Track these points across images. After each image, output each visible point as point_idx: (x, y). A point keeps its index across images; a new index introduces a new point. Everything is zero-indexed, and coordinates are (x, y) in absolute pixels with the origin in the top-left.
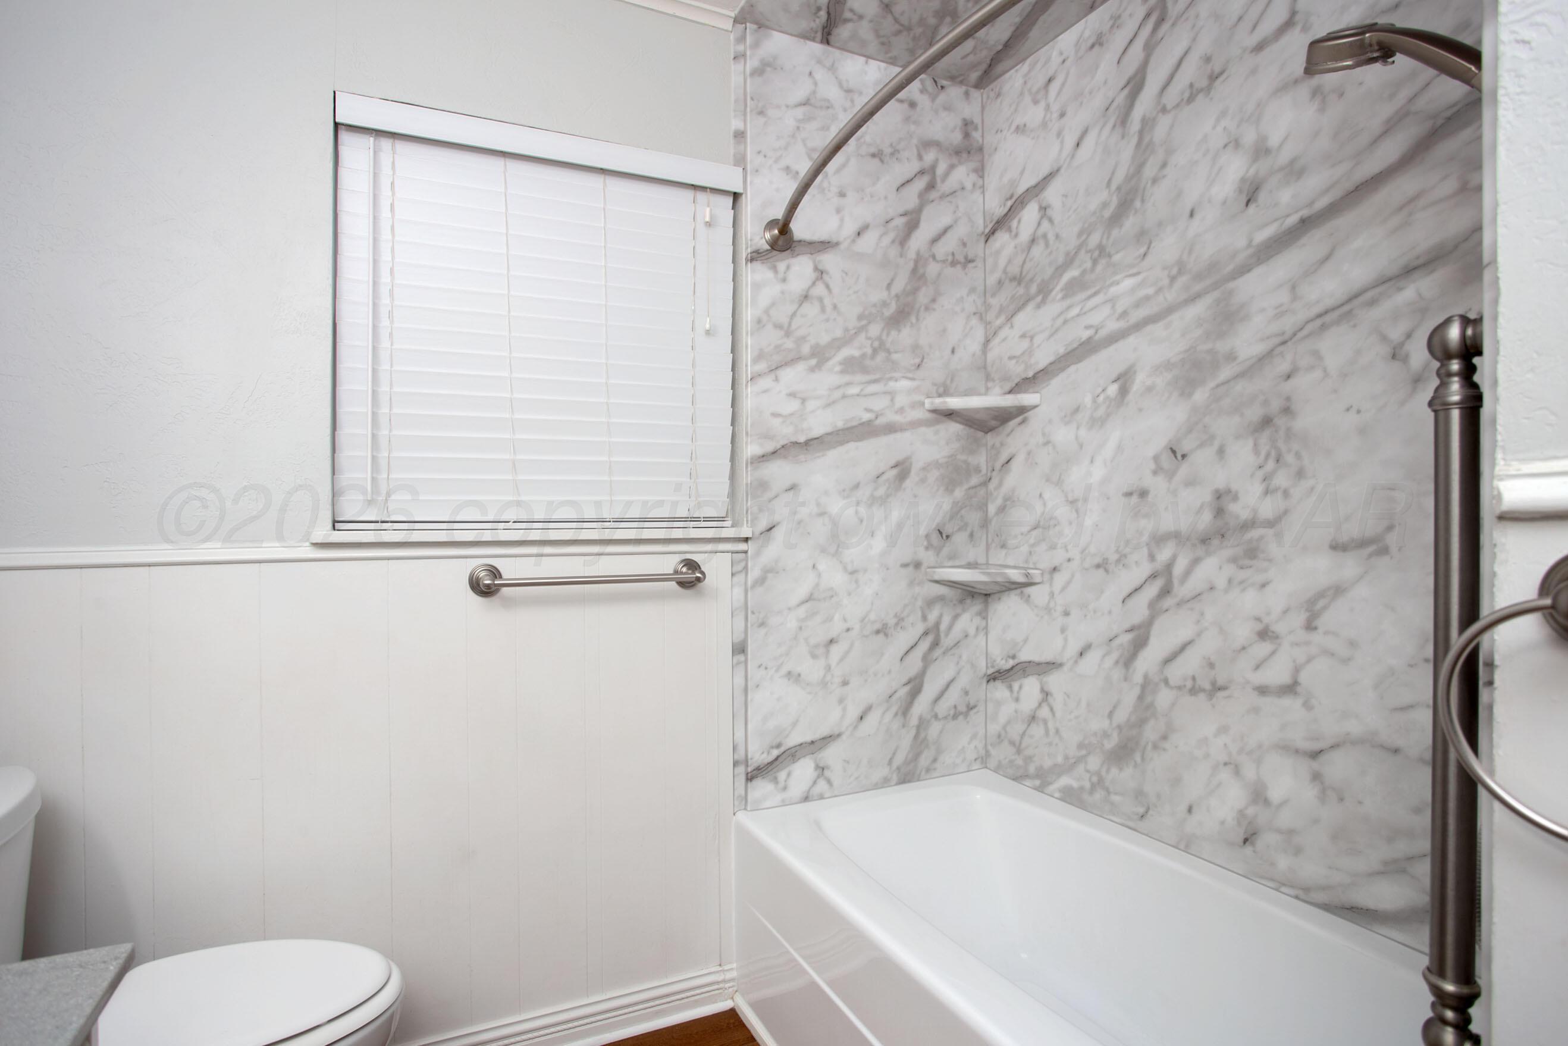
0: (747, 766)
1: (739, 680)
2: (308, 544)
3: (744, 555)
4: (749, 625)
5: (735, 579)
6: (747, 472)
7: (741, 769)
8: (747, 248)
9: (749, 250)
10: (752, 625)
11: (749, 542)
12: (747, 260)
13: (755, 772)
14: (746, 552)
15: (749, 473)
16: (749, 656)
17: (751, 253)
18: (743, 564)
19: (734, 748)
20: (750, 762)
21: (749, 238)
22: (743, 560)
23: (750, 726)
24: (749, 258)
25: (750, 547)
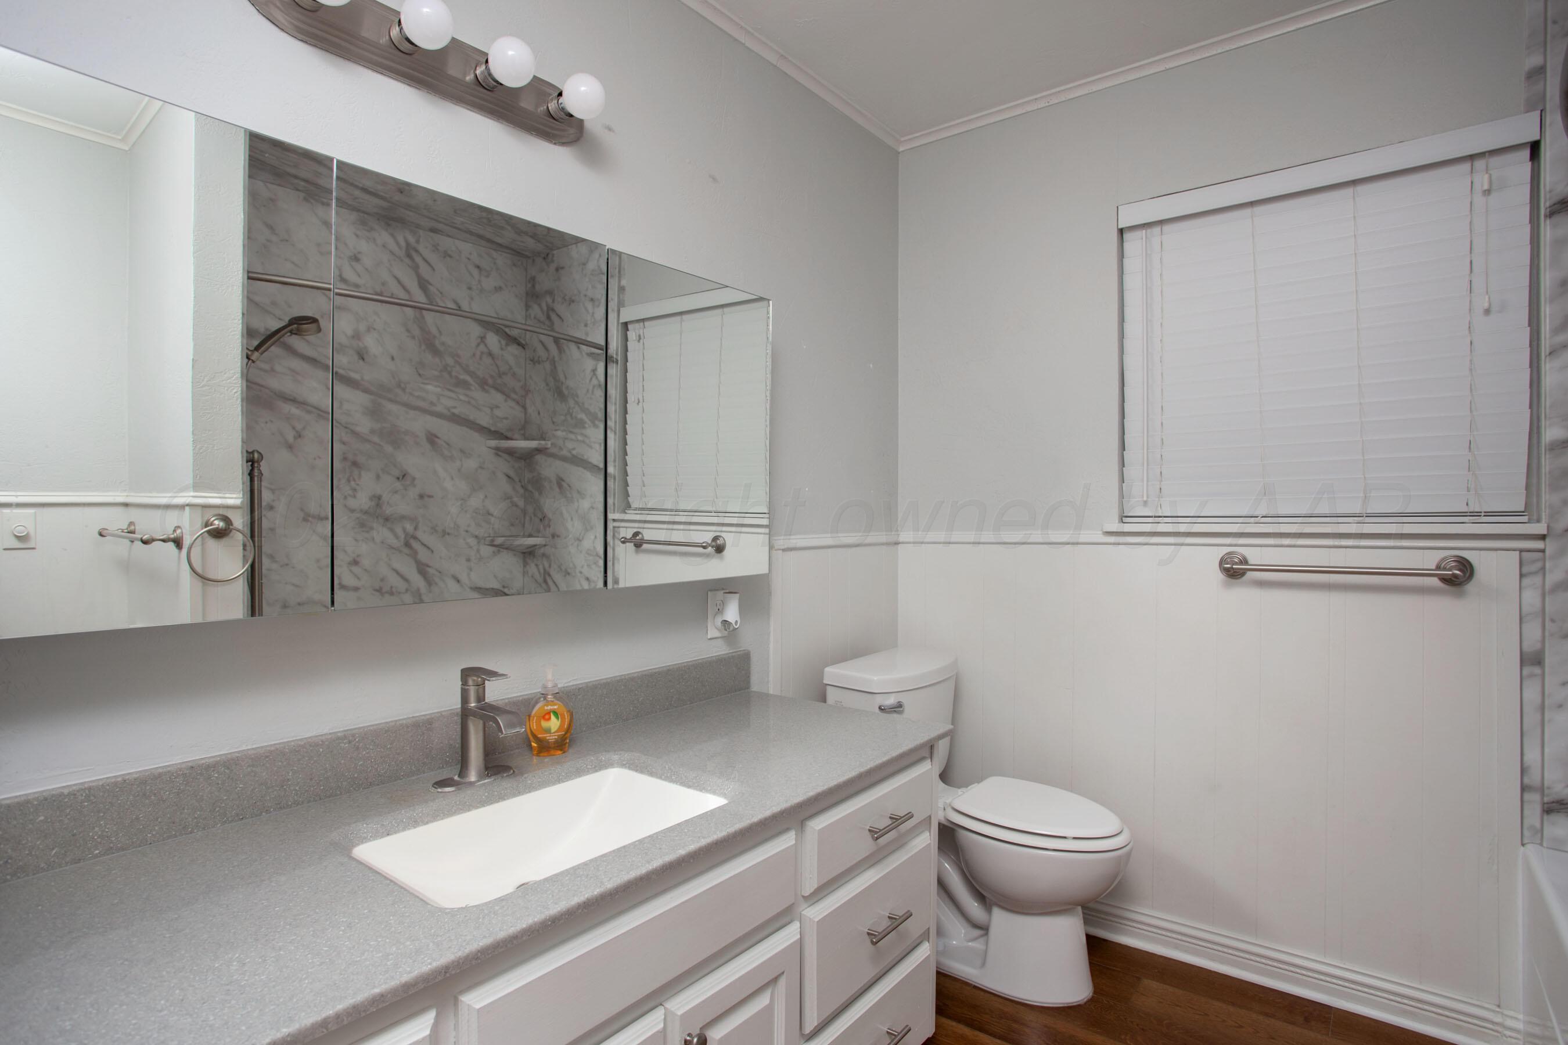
0: (1543, 795)
1: (1532, 693)
2: (1101, 532)
3: (1541, 554)
4: (1547, 634)
5: (1526, 581)
6: (1545, 459)
7: (1534, 798)
8: (1545, 203)
9: (1548, 204)
10: (1551, 635)
11: (1547, 540)
12: (1546, 216)
13: (1554, 804)
14: (1543, 551)
15: (1547, 461)
16: (1547, 670)
17: (1550, 207)
18: (1539, 565)
19: (1523, 770)
20: (1546, 791)
21: (1548, 189)
22: (1538, 560)
23: (1546, 750)
24: (1548, 214)
25: (1550, 546)
